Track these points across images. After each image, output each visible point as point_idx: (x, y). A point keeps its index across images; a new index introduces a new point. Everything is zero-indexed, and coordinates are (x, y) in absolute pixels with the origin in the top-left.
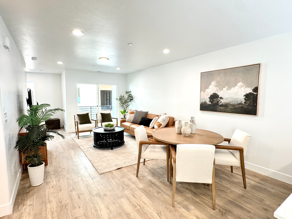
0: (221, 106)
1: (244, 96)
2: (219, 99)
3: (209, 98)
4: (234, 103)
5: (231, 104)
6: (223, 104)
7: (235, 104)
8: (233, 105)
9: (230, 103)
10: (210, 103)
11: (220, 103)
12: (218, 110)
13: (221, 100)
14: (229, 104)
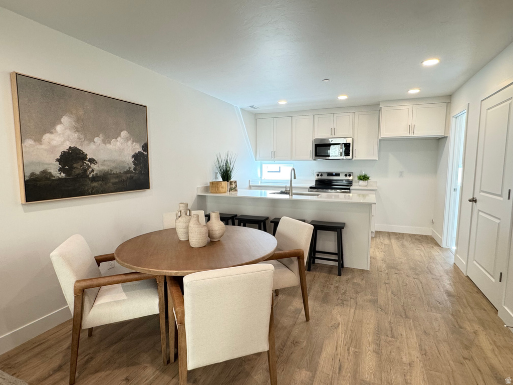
0: (95, 179)
1: (133, 156)
2: (87, 162)
3: (58, 160)
4: (118, 171)
5: (114, 174)
6: (97, 174)
7: (120, 172)
8: (117, 176)
9: (111, 171)
10: (63, 175)
11: (90, 174)
12: (88, 190)
13: (92, 165)
14: (110, 174)
